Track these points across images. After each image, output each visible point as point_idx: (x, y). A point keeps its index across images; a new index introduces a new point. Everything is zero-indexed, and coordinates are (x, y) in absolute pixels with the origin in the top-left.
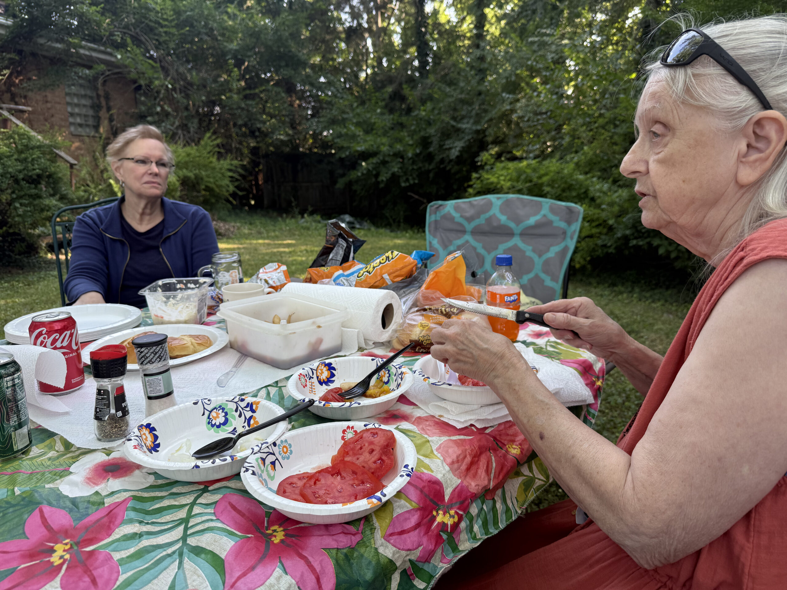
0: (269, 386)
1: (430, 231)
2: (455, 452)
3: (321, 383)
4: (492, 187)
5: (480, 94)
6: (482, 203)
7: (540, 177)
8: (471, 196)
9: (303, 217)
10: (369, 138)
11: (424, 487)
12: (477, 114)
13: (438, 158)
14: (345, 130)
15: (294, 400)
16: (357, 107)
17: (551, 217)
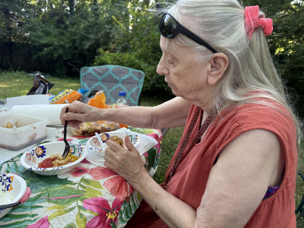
0: (8, 161)
1: (82, 80)
2: (112, 185)
3: (38, 157)
4: (104, 62)
5: (97, 24)
6: (105, 68)
7: (123, 60)
8: (95, 65)
9: (16, 72)
10: (48, 38)
11: (100, 204)
12: (96, 32)
13: (79, 49)
14: (36, 34)
15: (24, 168)
16: (41, 24)
17: (133, 75)
